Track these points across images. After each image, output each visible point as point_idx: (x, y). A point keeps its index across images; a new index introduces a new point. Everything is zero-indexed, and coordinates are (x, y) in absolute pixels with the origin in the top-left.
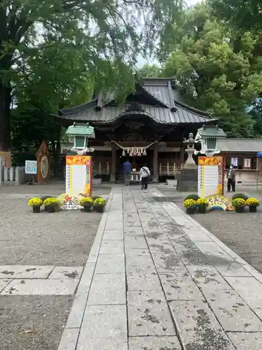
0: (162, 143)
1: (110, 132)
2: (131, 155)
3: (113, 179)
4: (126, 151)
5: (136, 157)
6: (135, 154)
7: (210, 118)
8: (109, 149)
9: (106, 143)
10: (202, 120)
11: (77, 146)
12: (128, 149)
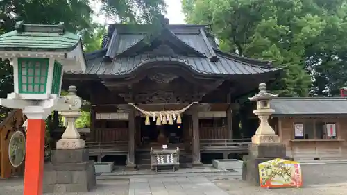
0: (204, 104)
1: (126, 90)
2: (158, 123)
3: (130, 162)
4: (151, 118)
5: (166, 127)
6: (164, 122)
7: (269, 67)
8: (125, 116)
9: (120, 106)
10: (259, 70)
11: (21, 91)
12: (154, 114)
